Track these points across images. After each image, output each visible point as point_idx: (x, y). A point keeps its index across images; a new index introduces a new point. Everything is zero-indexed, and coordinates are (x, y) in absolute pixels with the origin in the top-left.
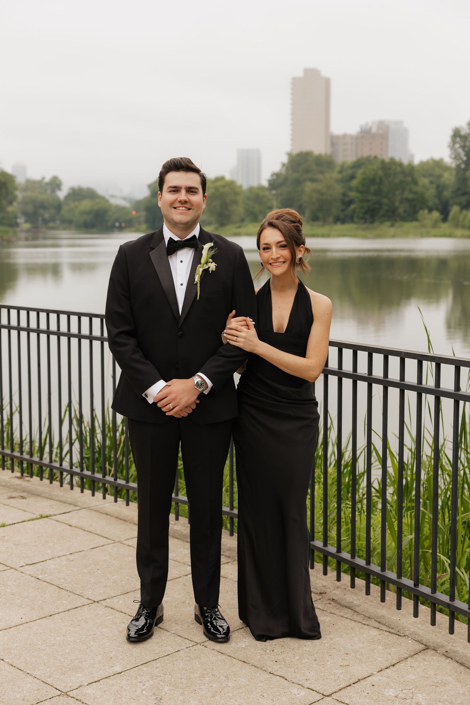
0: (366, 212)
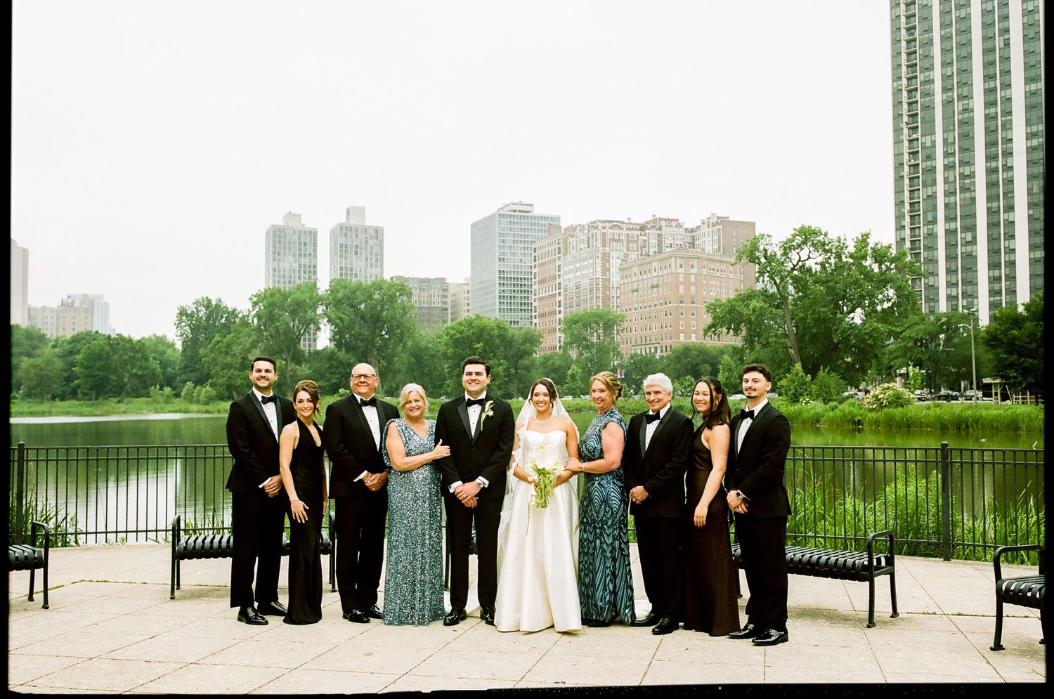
0: (91, 389)
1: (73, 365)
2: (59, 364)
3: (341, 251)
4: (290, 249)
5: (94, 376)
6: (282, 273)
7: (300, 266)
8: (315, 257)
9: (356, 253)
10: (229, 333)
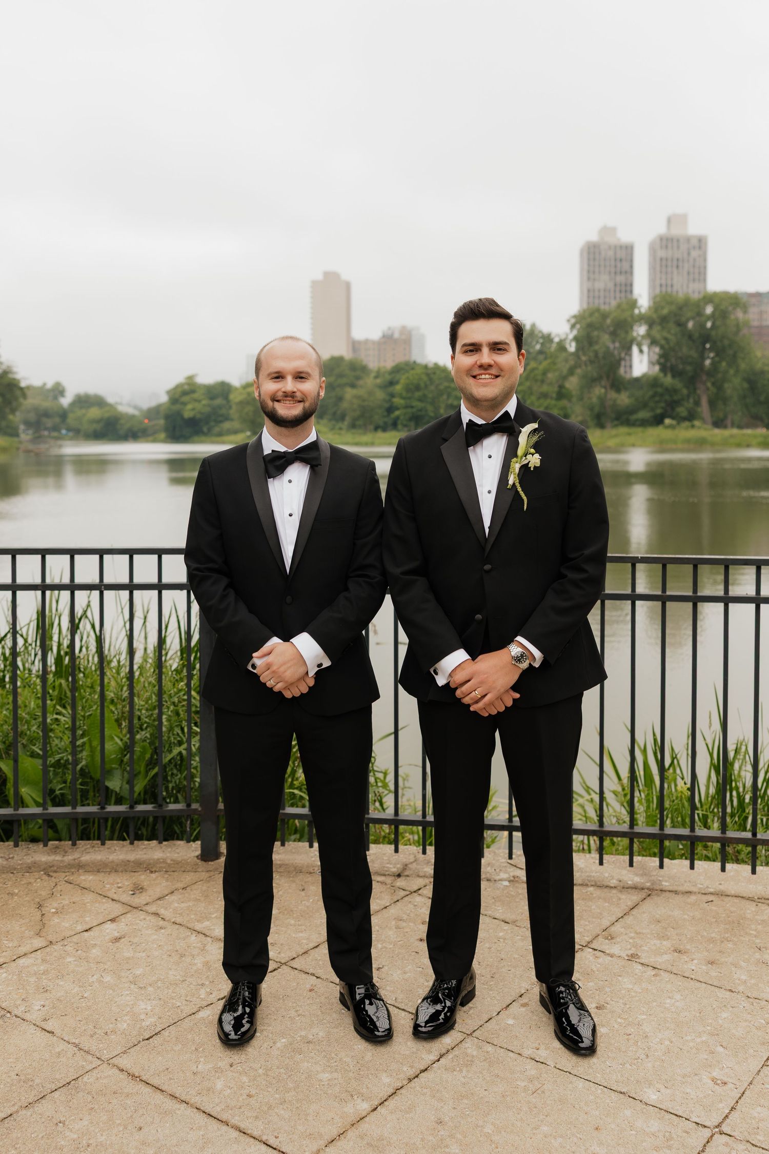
1: (392, 395)
2: (380, 395)
3: (661, 266)
4: (605, 266)
5: (412, 407)
6: (597, 294)
7: (615, 285)
8: (631, 273)
9: (678, 267)
10: (546, 359)
